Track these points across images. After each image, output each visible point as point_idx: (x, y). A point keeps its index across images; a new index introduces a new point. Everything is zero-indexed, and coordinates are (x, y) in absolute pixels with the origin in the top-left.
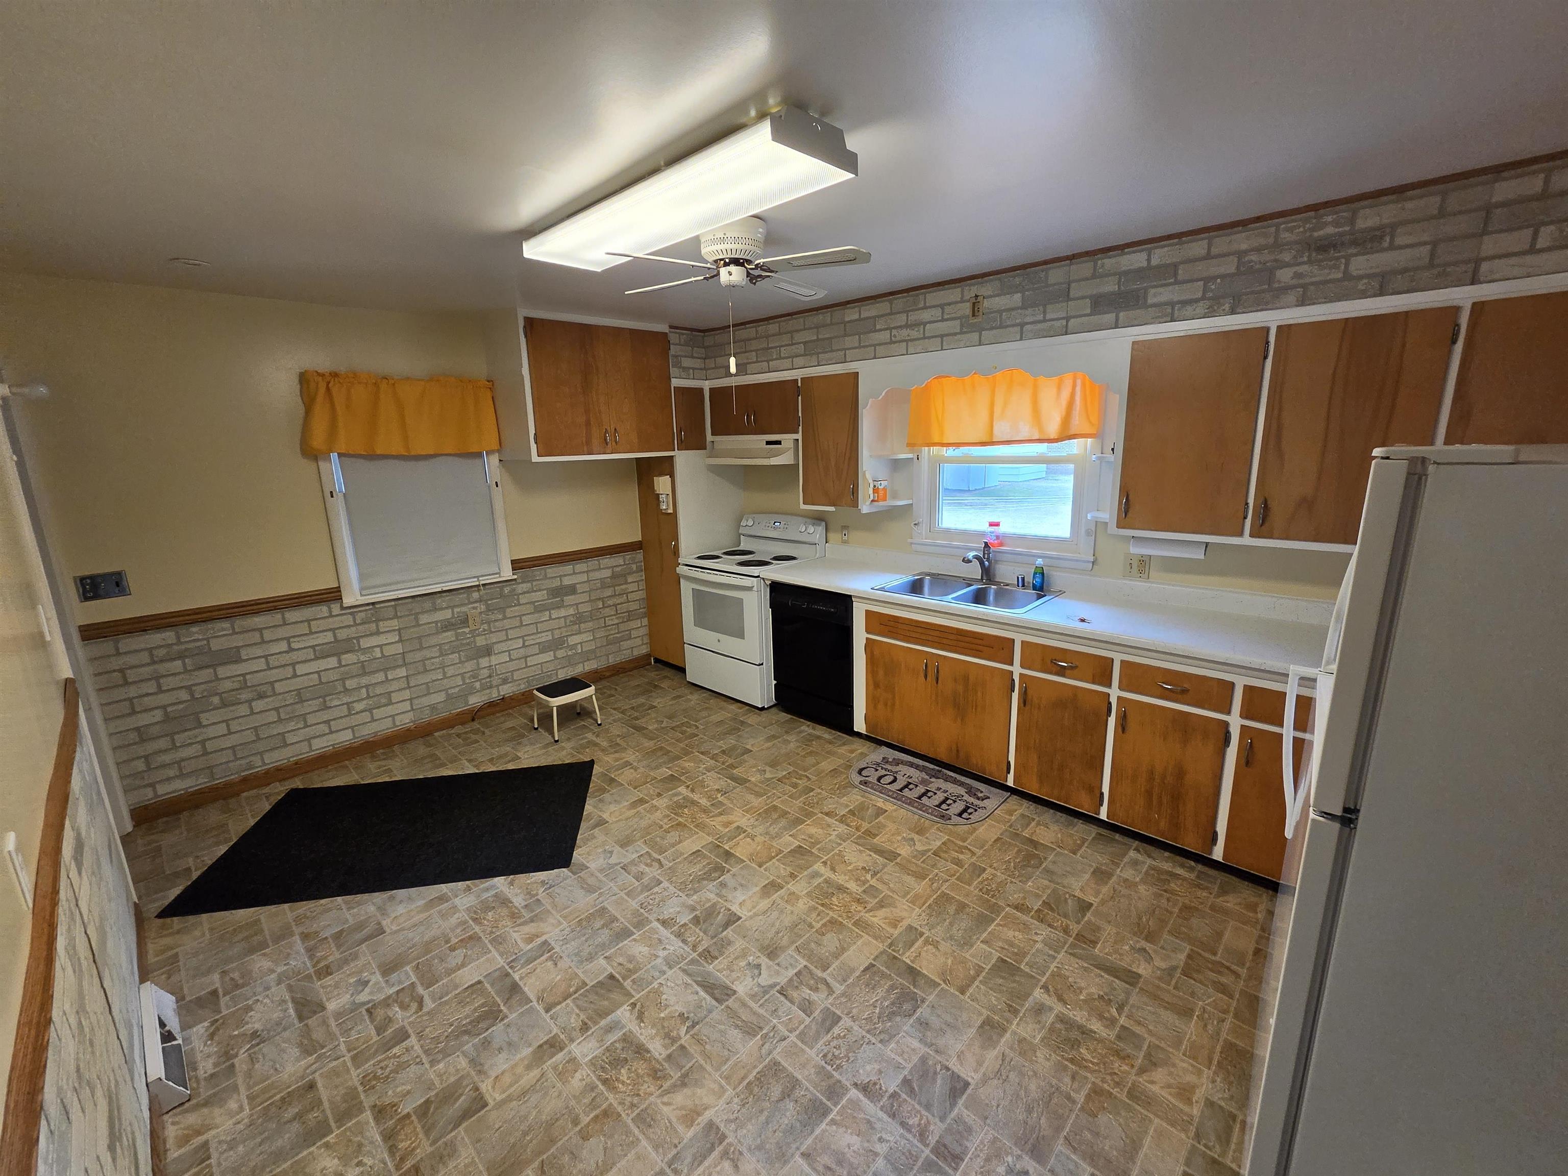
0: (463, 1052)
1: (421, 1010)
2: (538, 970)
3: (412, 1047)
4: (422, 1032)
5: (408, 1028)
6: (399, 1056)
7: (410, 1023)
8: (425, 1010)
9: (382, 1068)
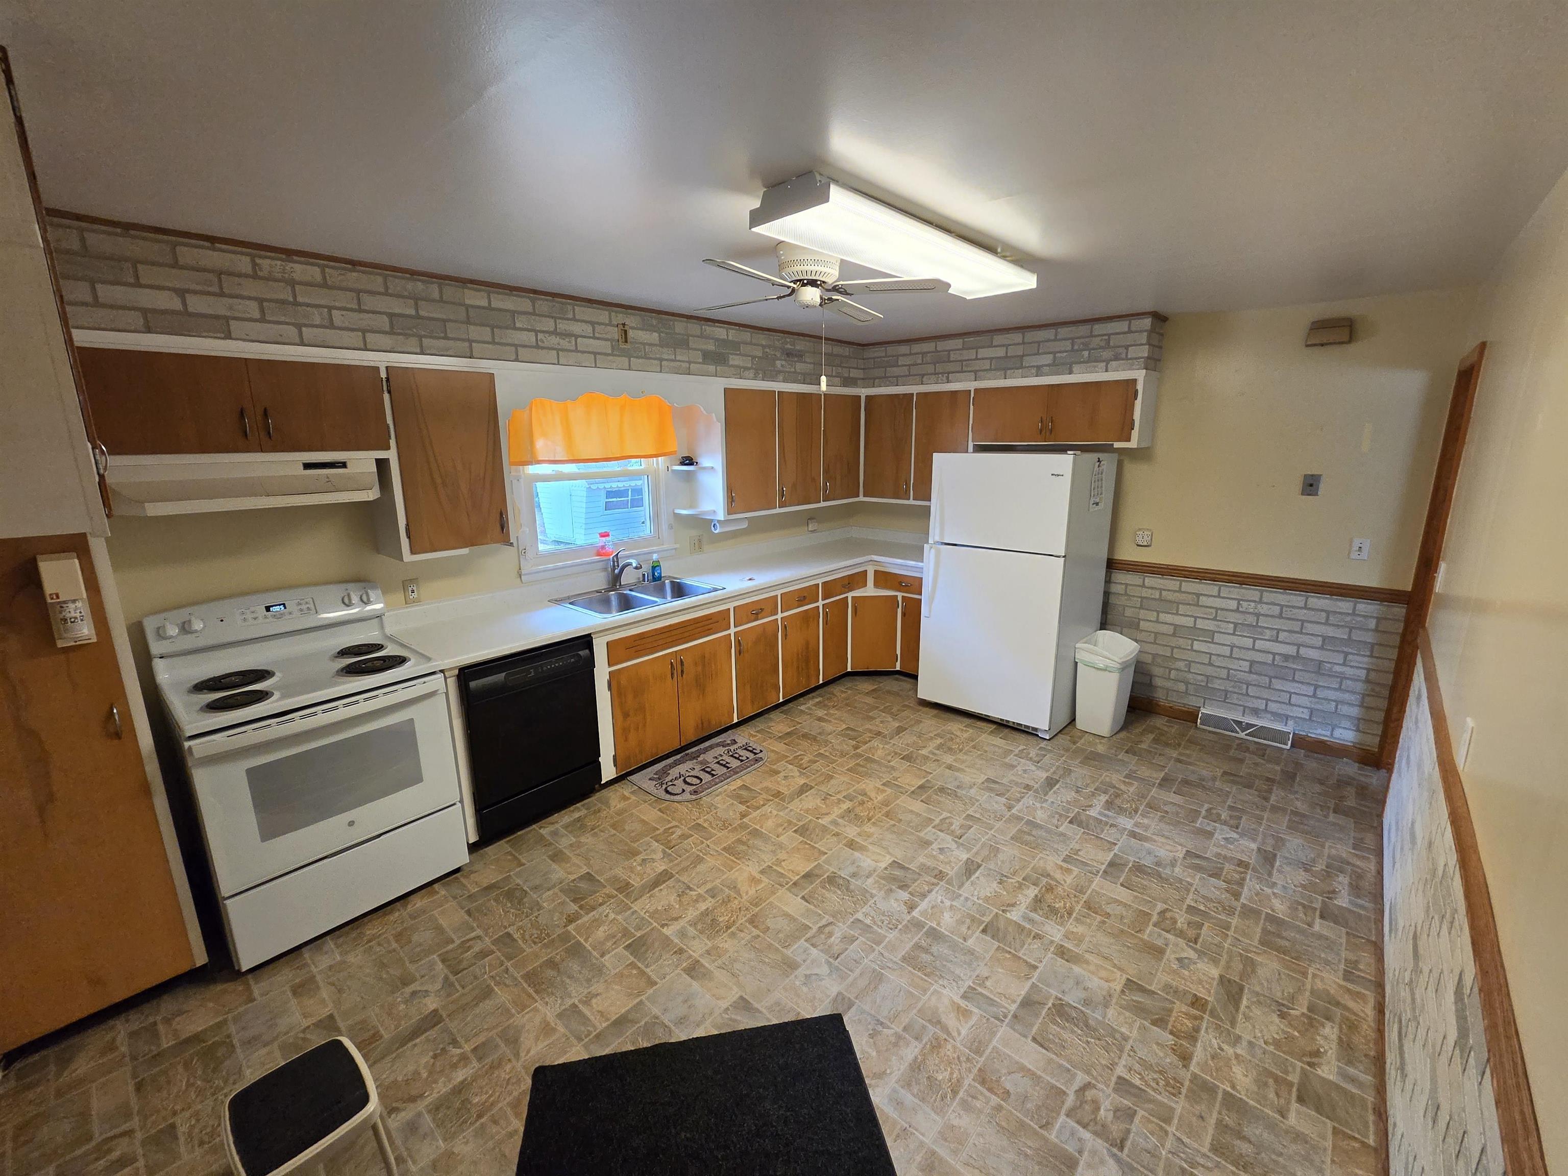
0: (1104, 1018)
1: (1090, 1083)
2: (999, 991)
3: (1125, 1066)
4: (1108, 1067)
5: (1112, 1084)
6: (1140, 1074)
7: (1108, 1086)
8: (1088, 1079)
9: (1157, 1084)
